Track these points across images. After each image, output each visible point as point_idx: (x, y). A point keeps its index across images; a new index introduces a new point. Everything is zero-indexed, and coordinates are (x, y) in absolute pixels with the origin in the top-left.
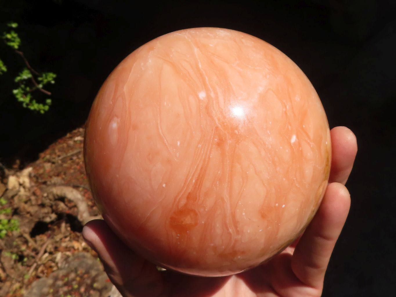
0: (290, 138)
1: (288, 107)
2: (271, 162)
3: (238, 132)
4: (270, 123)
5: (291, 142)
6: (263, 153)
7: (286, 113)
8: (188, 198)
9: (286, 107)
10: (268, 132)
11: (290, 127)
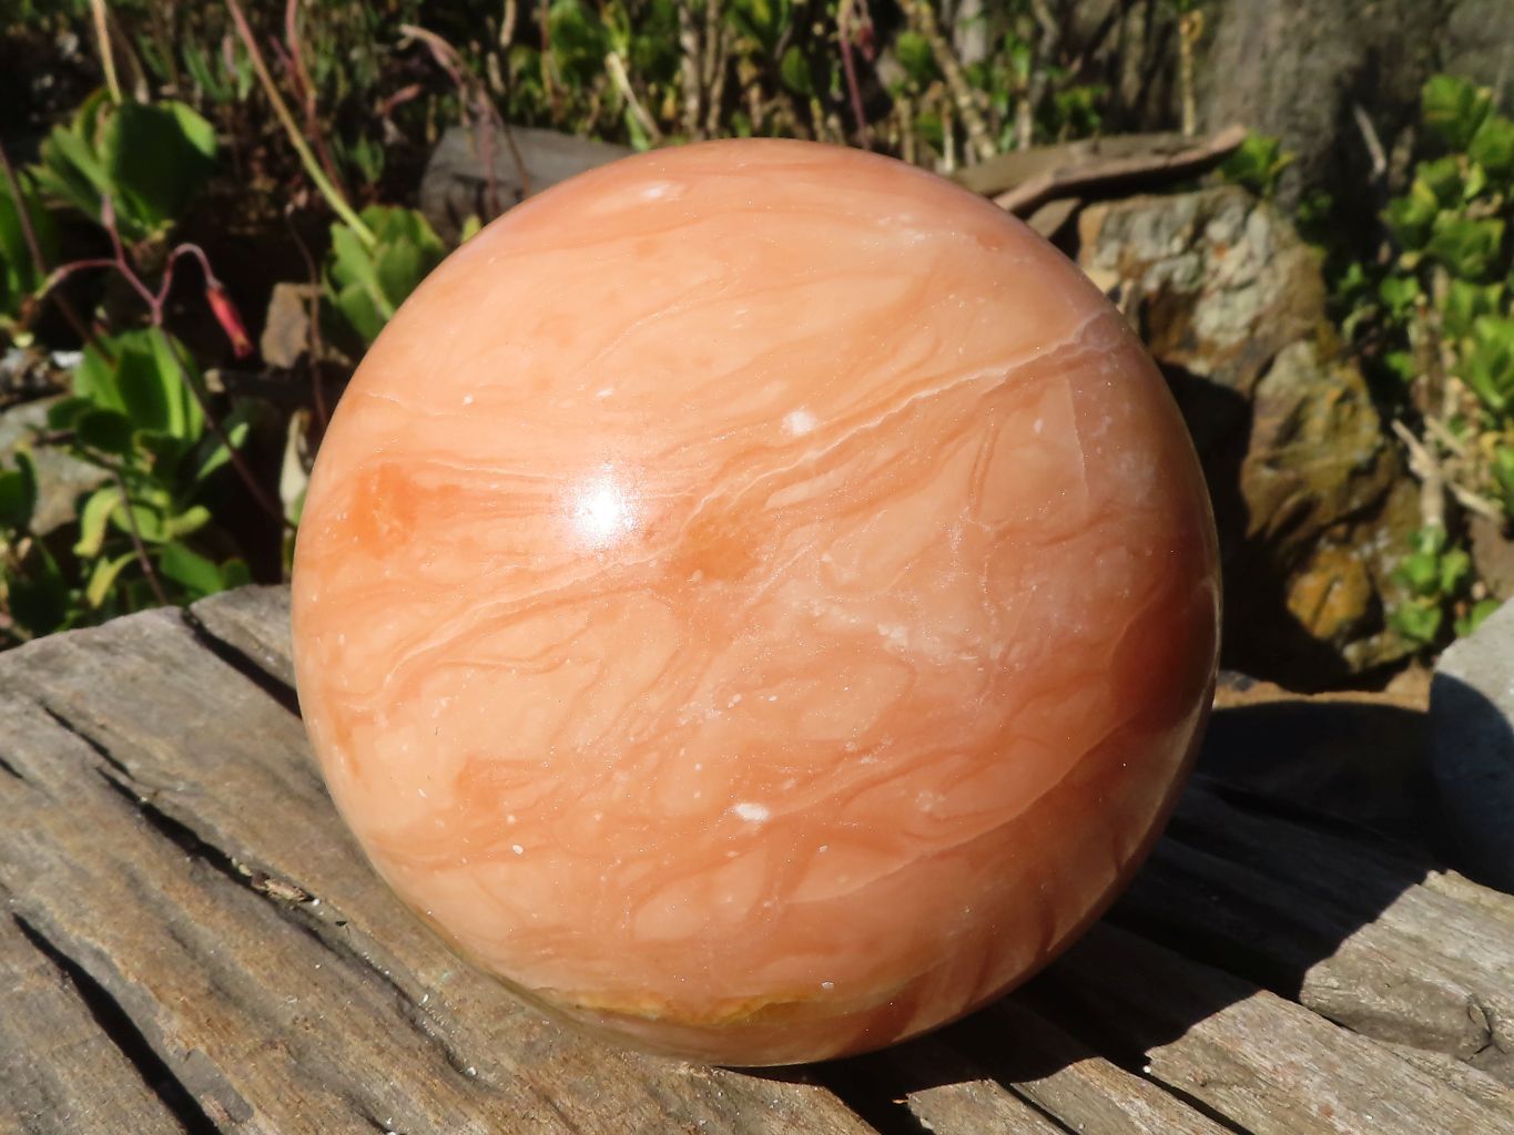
0: (751, 797)
1: (866, 760)
2: (632, 739)
3: (695, 585)
4: (773, 699)
5: (740, 803)
6: (654, 701)
7: (840, 756)
8: (447, 491)
9: (865, 751)
10: (737, 698)
11: (789, 784)
